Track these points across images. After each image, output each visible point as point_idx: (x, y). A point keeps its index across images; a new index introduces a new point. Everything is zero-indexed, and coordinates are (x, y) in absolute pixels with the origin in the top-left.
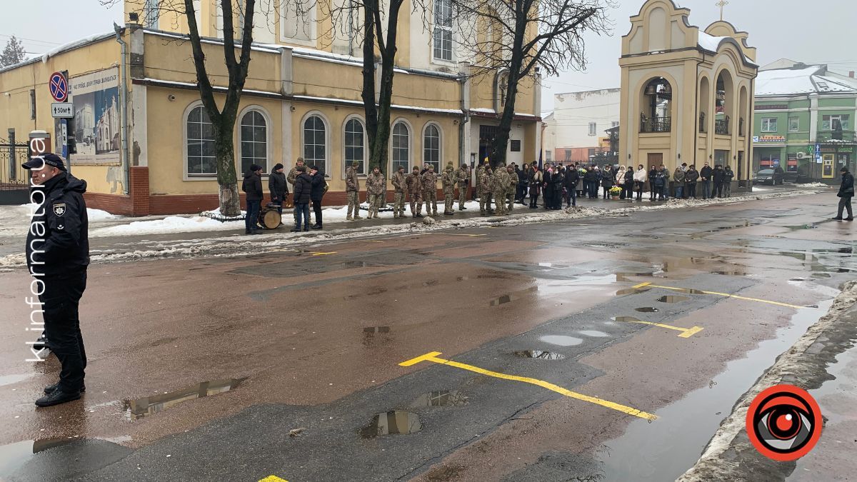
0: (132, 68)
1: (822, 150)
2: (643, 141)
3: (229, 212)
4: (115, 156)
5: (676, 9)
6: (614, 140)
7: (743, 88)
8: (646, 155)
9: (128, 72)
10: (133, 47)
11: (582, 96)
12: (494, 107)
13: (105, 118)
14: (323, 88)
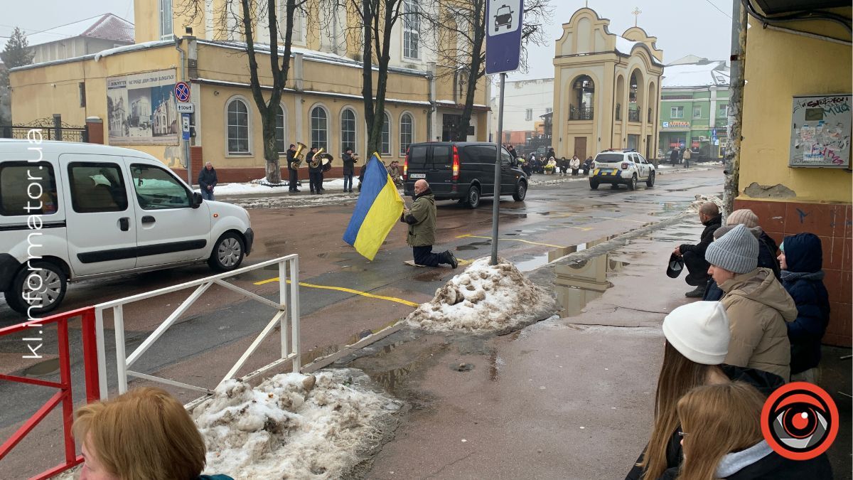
0: (189, 71)
1: (718, 134)
2: (571, 127)
3: (274, 181)
4: (173, 138)
5: (599, 19)
6: (548, 126)
7: (652, 84)
8: (574, 139)
9: (187, 73)
10: (190, 55)
11: (520, 85)
12: (455, 99)
13: (162, 107)
14: (325, 85)
